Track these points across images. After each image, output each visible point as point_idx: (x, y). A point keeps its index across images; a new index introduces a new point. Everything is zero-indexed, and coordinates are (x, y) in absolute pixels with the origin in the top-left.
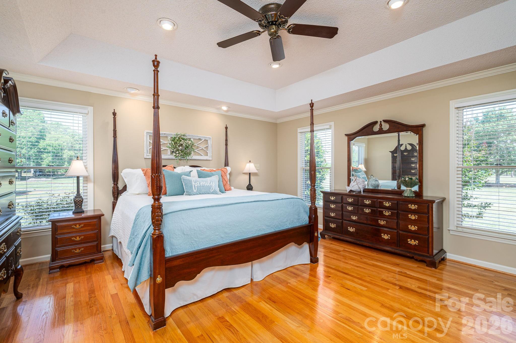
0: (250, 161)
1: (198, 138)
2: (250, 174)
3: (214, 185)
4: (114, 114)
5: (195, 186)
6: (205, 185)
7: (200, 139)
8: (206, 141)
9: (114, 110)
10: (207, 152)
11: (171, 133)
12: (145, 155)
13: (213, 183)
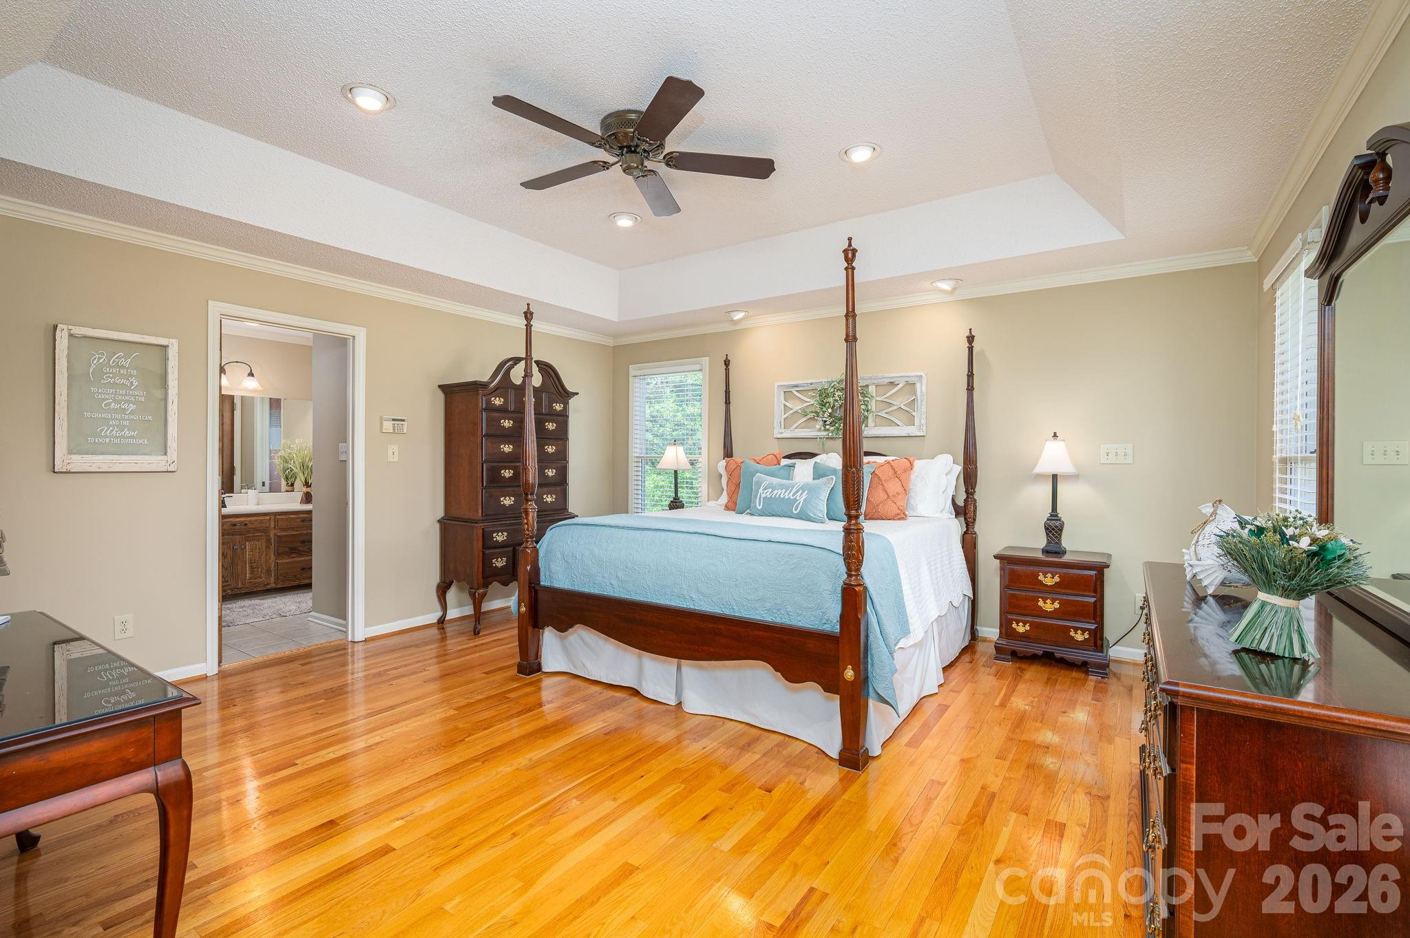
0: (1055, 435)
1: (886, 381)
2: (1055, 477)
3: (804, 497)
4: (727, 363)
5: (761, 495)
6: (782, 496)
7: (892, 384)
8: (911, 386)
9: (727, 355)
10: (913, 414)
11: (819, 381)
12: (775, 431)
13: (801, 494)
